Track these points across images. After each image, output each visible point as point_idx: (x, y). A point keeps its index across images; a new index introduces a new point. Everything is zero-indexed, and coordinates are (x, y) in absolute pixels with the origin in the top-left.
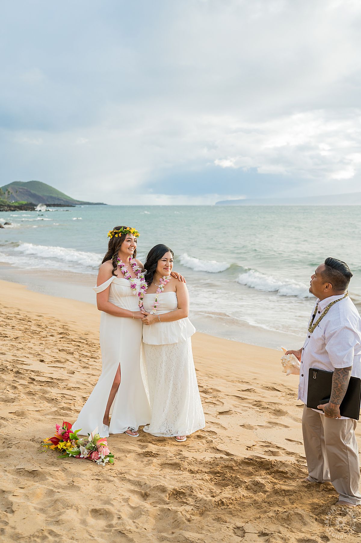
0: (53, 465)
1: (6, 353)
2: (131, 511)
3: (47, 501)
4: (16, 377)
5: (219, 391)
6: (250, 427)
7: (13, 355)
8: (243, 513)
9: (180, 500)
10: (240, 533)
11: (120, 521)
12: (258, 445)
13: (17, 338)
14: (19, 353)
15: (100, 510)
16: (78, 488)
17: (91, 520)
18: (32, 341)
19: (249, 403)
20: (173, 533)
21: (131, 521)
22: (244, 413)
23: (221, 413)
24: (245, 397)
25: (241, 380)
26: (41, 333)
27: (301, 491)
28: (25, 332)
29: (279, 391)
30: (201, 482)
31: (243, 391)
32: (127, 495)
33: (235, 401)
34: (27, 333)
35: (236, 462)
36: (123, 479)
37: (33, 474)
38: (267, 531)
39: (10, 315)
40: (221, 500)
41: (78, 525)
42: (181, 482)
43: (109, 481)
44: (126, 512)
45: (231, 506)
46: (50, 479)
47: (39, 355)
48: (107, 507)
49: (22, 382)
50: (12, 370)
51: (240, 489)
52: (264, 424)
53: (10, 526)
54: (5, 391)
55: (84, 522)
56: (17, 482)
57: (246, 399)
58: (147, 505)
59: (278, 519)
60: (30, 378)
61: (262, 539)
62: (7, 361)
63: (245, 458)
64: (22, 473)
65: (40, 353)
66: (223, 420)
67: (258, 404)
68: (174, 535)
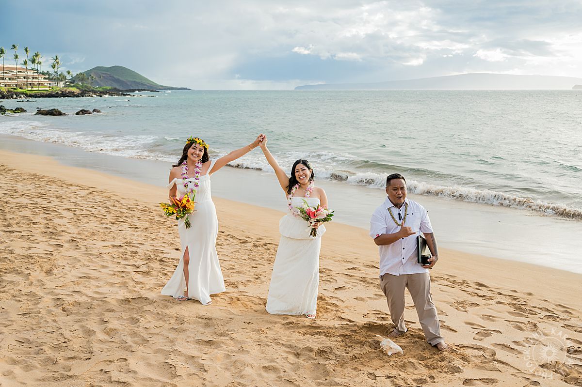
0: (222, 336)
1: (144, 243)
2: (291, 366)
3: (227, 362)
4: (161, 265)
5: (331, 270)
6: (362, 300)
7: (151, 245)
8: (371, 363)
9: (323, 357)
10: (372, 377)
11: (286, 374)
12: (371, 313)
13: (147, 228)
14: (155, 243)
15: (269, 367)
16: (248, 352)
17: (265, 374)
18: (161, 231)
19: (357, 279)
20: (326, 379)
21: (293, 373)
22: (355, 288)
23: (336, 289)
24: (352, 274)
25: (345, 260)
26: (165, 223)
27: (410, 346)
28: (151, 222)
29: (378, 268)
30: (335, 343)
31: (349, 269)
32: (285, 355)
33: (345, 278)
34: (153, 223)
35: (358, 327)
36: (278, 344)
37: (209, 343)
38: (391, 375)
39: (131, 206)
40: (354, 355)
41: (256, 377)
42: (321, 343)
43: (269, 346)
44: (287, 367)
45: (361, 359)
46: (225, 347)
47: (173, 244)
48: (273, 364)
49: (169, 269)
50: (156, 259)
51: (365, 346)
52: (372, 296)
53: (208, 381)
54: (159, 278)
55: (260, 375)
56: (201, 350)
57: (353, 276)
58: (300, 361)
59: (397, 367)
60: (174, 265)
61: (388, 380)
62: (148, 251)
63: (365, 324)
64: (201, 343)
65: (172, 242)
66: (339, 294)
67: (363, 280)
68: (327, 381)
